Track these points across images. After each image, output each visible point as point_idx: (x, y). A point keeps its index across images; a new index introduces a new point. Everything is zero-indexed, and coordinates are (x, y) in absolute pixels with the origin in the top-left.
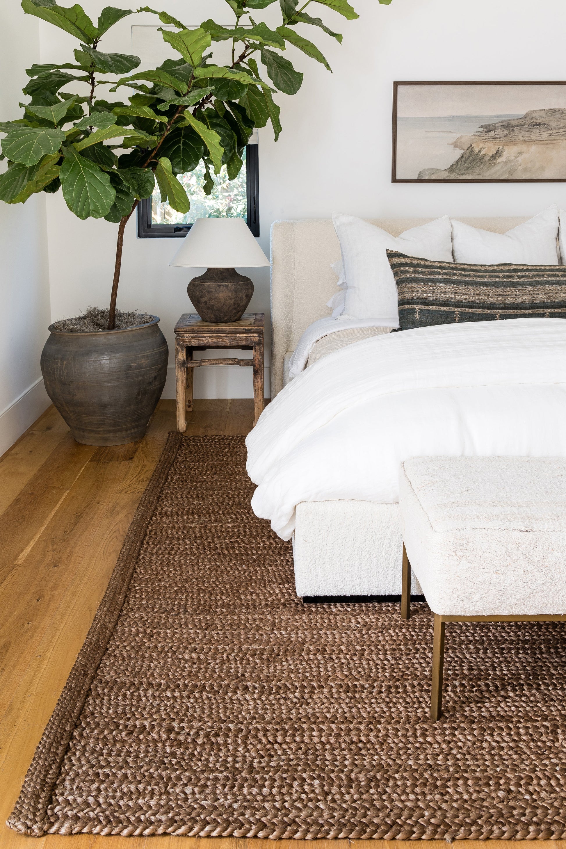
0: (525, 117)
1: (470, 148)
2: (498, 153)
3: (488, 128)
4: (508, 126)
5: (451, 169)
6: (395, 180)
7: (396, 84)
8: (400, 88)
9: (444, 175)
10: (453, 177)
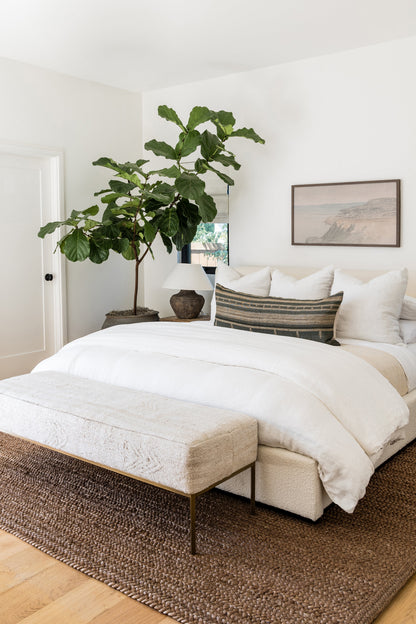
0: (367, 204)
1: (335, 225)
2: (352, 228)
3: (345, 212)
4: (357, 210)
5: (324, 237)
6: (293, 243)
7: (293, 187)
8: (296, 189)
9: (320, 241)
10: (326, 242)
